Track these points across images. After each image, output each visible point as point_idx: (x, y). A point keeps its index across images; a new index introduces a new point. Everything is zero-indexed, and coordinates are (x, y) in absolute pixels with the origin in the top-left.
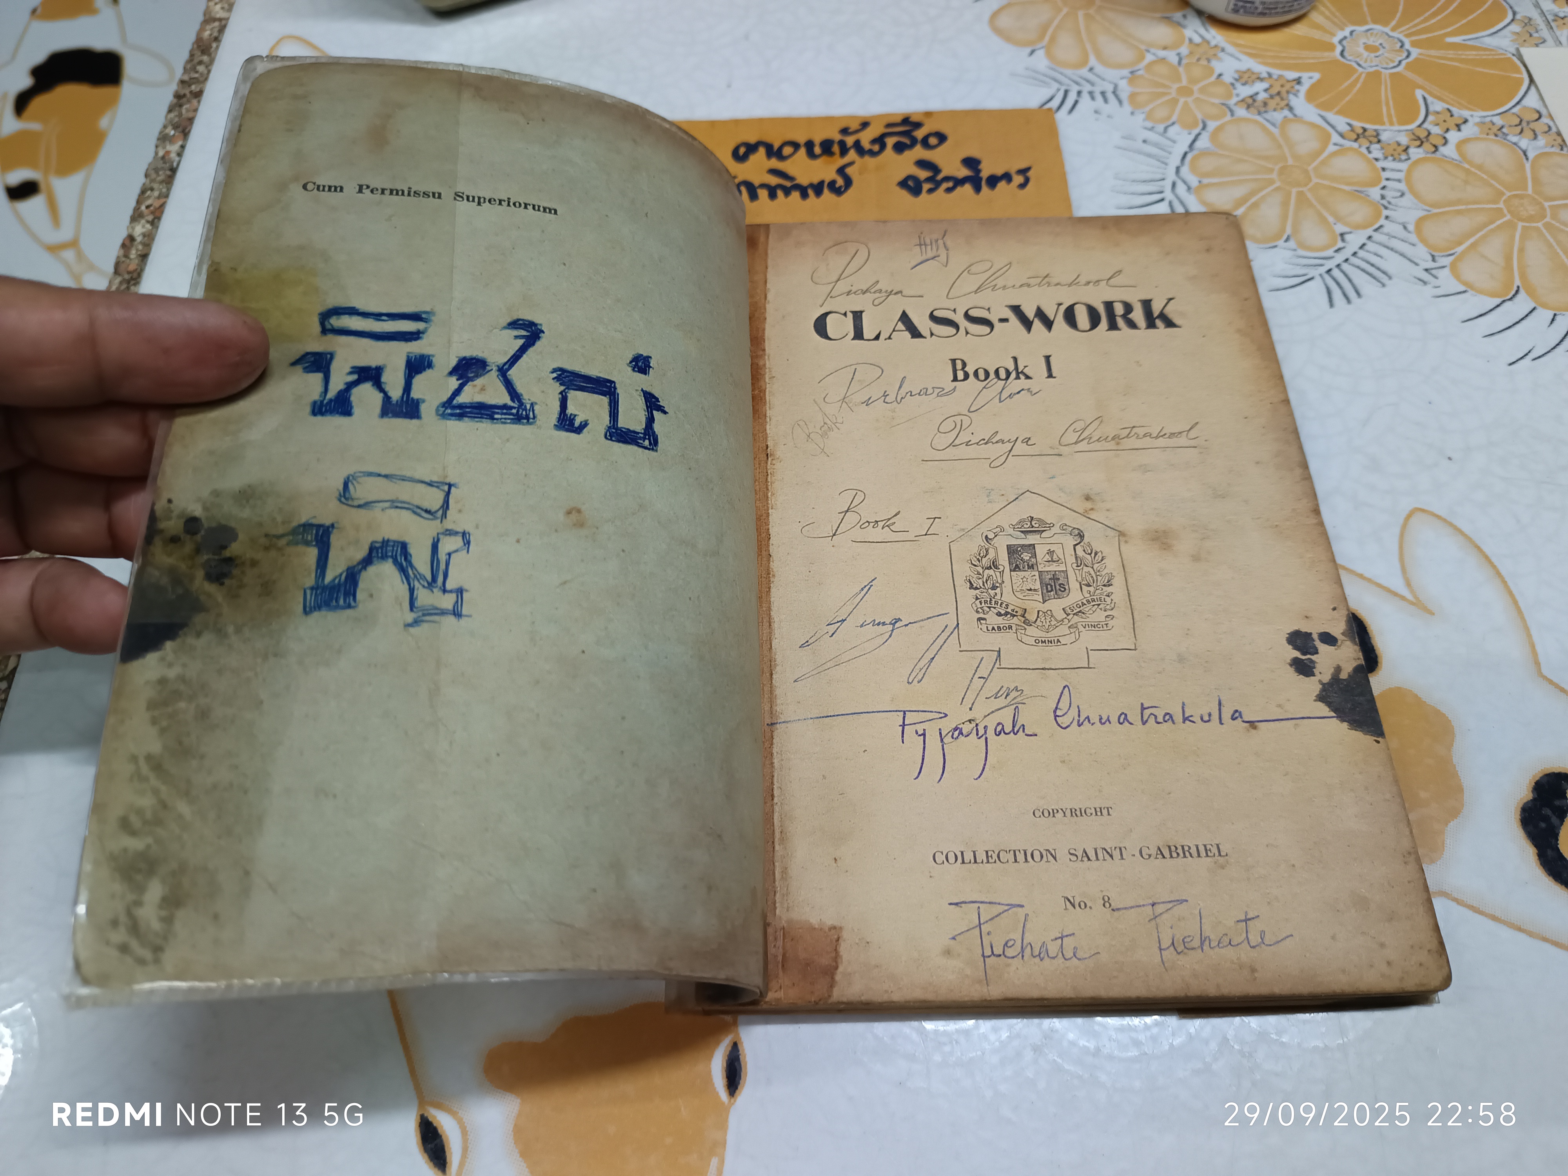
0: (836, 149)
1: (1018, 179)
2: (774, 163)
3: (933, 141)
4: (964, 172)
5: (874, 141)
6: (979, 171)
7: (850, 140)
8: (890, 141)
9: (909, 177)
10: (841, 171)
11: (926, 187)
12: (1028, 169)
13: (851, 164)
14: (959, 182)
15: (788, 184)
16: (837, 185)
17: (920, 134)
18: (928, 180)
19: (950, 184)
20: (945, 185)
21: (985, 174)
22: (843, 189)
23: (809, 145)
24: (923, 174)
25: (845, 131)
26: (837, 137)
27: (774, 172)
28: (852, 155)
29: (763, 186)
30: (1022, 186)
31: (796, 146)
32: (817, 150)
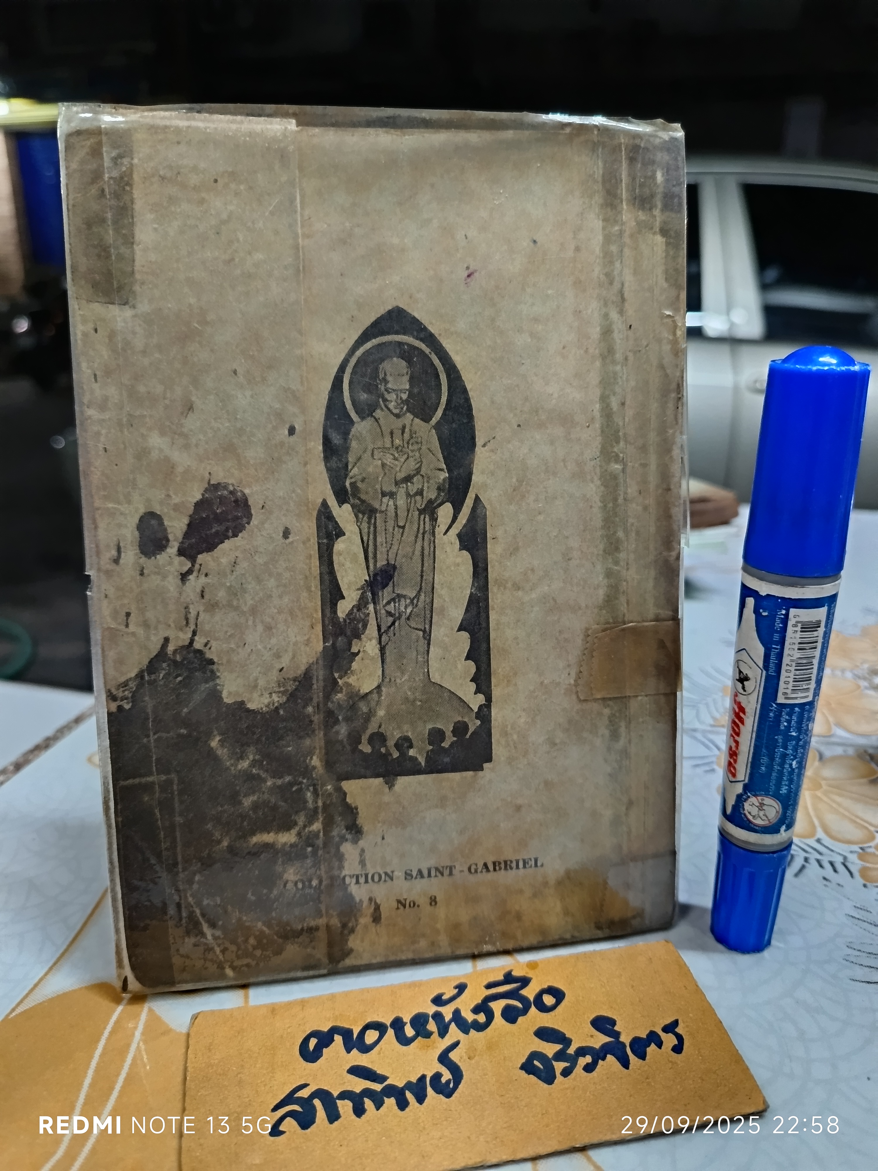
0: (432, 1026)
1: (669, 1040)
2: (357, 1058)
3: (549, 1000)
4: (599, 1040)
5: (476, 1010)
6: (616, 1035)
7: (447, 1012)
8: (497, 1007)
9: (535, 1055)
10: (444, 1058)
11: (559, 1066)
12: (676, 1023)
13: (456, 1044)
14: (599, 1055)
15: (378, 1087)
16: (443, 1080)
17: (530, 992)
18: (560, 1056)
19: (588, 1059)
20: (584, 1061)
21: (625, 1039)
22: (451, 1085)
23: (398, 1024)
24: (550, 1049)
25: (438, 1001)
26: (431, 1009)
27: (357, 1071)
28: (454, 1033)
29: (345, 1095)
30: (678, 1049)
31: (380, 1027)
32: (409, 1032)
